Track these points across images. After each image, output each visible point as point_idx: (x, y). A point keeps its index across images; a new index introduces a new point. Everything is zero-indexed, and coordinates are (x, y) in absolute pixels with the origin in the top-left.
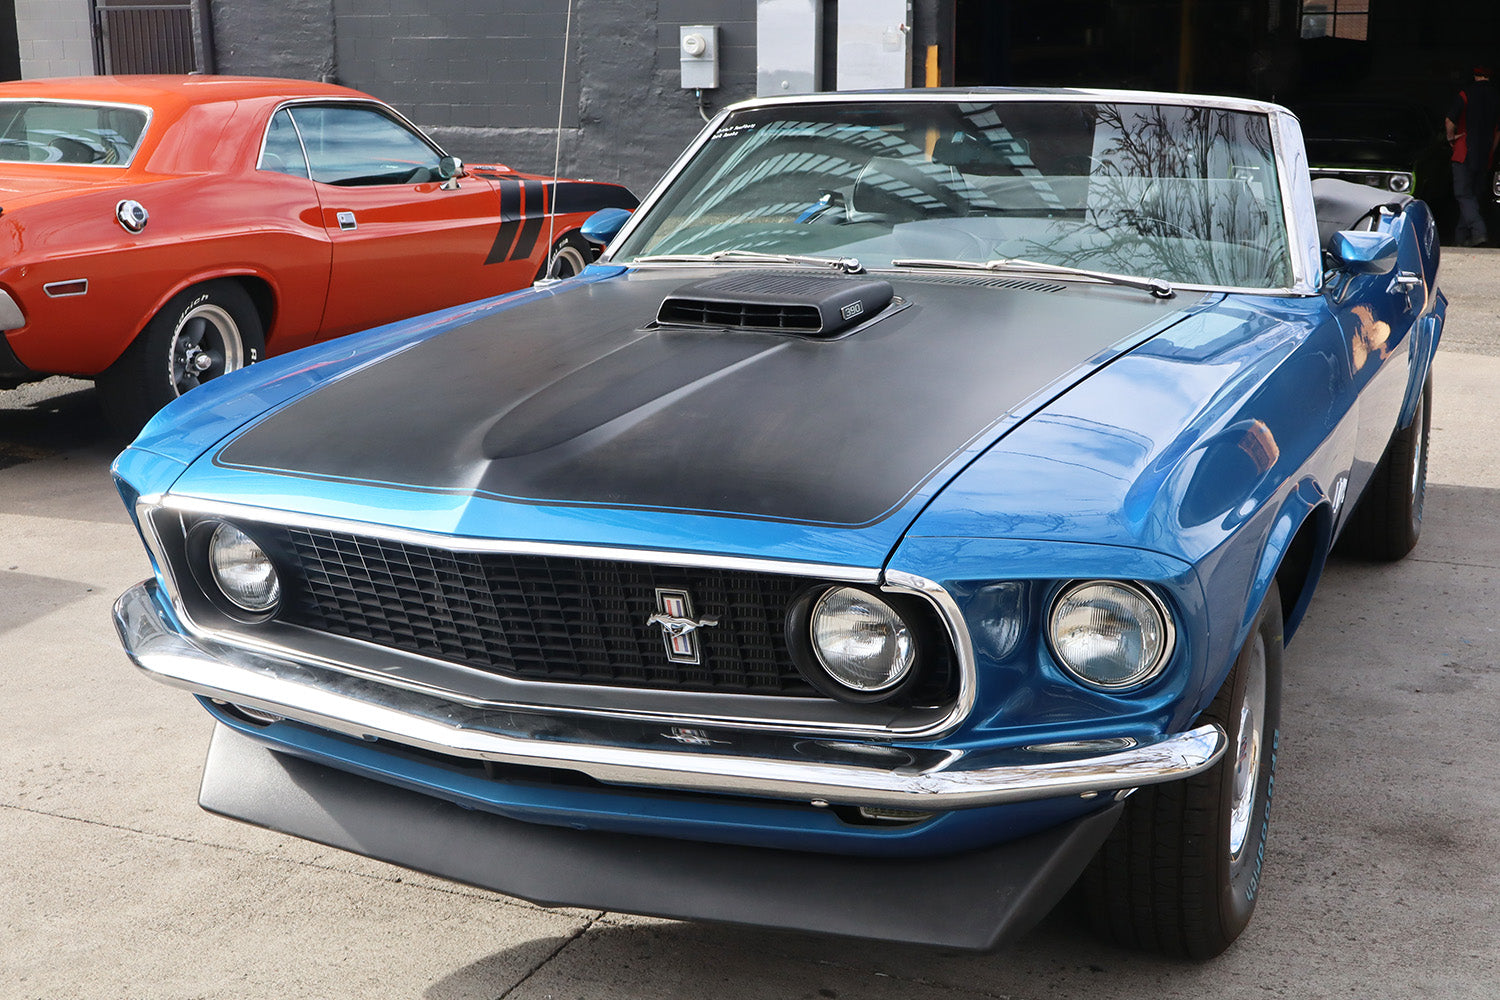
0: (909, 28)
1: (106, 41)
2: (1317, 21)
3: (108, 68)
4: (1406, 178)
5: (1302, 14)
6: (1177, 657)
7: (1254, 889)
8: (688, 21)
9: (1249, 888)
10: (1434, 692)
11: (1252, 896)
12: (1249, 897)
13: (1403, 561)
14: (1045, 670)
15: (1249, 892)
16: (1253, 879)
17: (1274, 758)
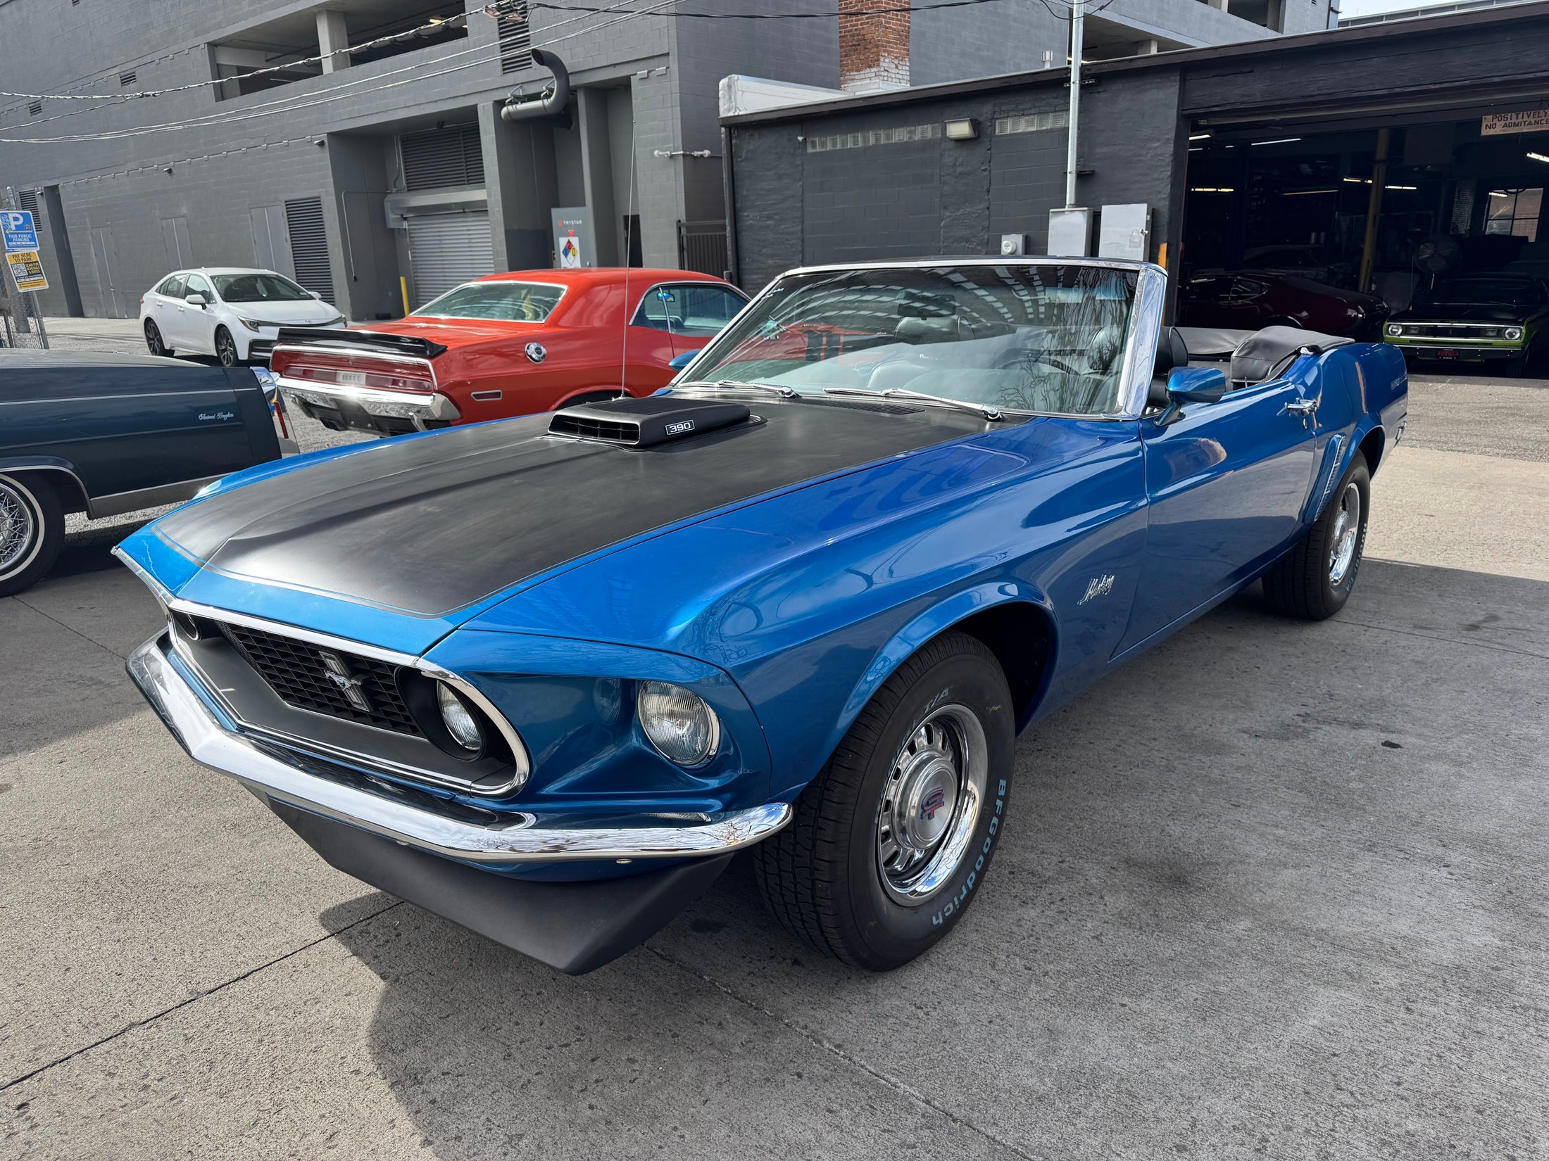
0: (1147, 232)
1: (685, 254)
2: (1499, 225)
3: (686, 266)
4: (1518, 331)
5: (1487, 220)
6: (723, 744)
7: (947, 914)
8: (1008, 232)
9: (940, 913)
10: (1271, 738)
11: (941, 921)
12: (935, 922)
13: (1326, 621)
14: (635, 741)
15: (937, 918)
16: (951, 905)
17: (999, 803)
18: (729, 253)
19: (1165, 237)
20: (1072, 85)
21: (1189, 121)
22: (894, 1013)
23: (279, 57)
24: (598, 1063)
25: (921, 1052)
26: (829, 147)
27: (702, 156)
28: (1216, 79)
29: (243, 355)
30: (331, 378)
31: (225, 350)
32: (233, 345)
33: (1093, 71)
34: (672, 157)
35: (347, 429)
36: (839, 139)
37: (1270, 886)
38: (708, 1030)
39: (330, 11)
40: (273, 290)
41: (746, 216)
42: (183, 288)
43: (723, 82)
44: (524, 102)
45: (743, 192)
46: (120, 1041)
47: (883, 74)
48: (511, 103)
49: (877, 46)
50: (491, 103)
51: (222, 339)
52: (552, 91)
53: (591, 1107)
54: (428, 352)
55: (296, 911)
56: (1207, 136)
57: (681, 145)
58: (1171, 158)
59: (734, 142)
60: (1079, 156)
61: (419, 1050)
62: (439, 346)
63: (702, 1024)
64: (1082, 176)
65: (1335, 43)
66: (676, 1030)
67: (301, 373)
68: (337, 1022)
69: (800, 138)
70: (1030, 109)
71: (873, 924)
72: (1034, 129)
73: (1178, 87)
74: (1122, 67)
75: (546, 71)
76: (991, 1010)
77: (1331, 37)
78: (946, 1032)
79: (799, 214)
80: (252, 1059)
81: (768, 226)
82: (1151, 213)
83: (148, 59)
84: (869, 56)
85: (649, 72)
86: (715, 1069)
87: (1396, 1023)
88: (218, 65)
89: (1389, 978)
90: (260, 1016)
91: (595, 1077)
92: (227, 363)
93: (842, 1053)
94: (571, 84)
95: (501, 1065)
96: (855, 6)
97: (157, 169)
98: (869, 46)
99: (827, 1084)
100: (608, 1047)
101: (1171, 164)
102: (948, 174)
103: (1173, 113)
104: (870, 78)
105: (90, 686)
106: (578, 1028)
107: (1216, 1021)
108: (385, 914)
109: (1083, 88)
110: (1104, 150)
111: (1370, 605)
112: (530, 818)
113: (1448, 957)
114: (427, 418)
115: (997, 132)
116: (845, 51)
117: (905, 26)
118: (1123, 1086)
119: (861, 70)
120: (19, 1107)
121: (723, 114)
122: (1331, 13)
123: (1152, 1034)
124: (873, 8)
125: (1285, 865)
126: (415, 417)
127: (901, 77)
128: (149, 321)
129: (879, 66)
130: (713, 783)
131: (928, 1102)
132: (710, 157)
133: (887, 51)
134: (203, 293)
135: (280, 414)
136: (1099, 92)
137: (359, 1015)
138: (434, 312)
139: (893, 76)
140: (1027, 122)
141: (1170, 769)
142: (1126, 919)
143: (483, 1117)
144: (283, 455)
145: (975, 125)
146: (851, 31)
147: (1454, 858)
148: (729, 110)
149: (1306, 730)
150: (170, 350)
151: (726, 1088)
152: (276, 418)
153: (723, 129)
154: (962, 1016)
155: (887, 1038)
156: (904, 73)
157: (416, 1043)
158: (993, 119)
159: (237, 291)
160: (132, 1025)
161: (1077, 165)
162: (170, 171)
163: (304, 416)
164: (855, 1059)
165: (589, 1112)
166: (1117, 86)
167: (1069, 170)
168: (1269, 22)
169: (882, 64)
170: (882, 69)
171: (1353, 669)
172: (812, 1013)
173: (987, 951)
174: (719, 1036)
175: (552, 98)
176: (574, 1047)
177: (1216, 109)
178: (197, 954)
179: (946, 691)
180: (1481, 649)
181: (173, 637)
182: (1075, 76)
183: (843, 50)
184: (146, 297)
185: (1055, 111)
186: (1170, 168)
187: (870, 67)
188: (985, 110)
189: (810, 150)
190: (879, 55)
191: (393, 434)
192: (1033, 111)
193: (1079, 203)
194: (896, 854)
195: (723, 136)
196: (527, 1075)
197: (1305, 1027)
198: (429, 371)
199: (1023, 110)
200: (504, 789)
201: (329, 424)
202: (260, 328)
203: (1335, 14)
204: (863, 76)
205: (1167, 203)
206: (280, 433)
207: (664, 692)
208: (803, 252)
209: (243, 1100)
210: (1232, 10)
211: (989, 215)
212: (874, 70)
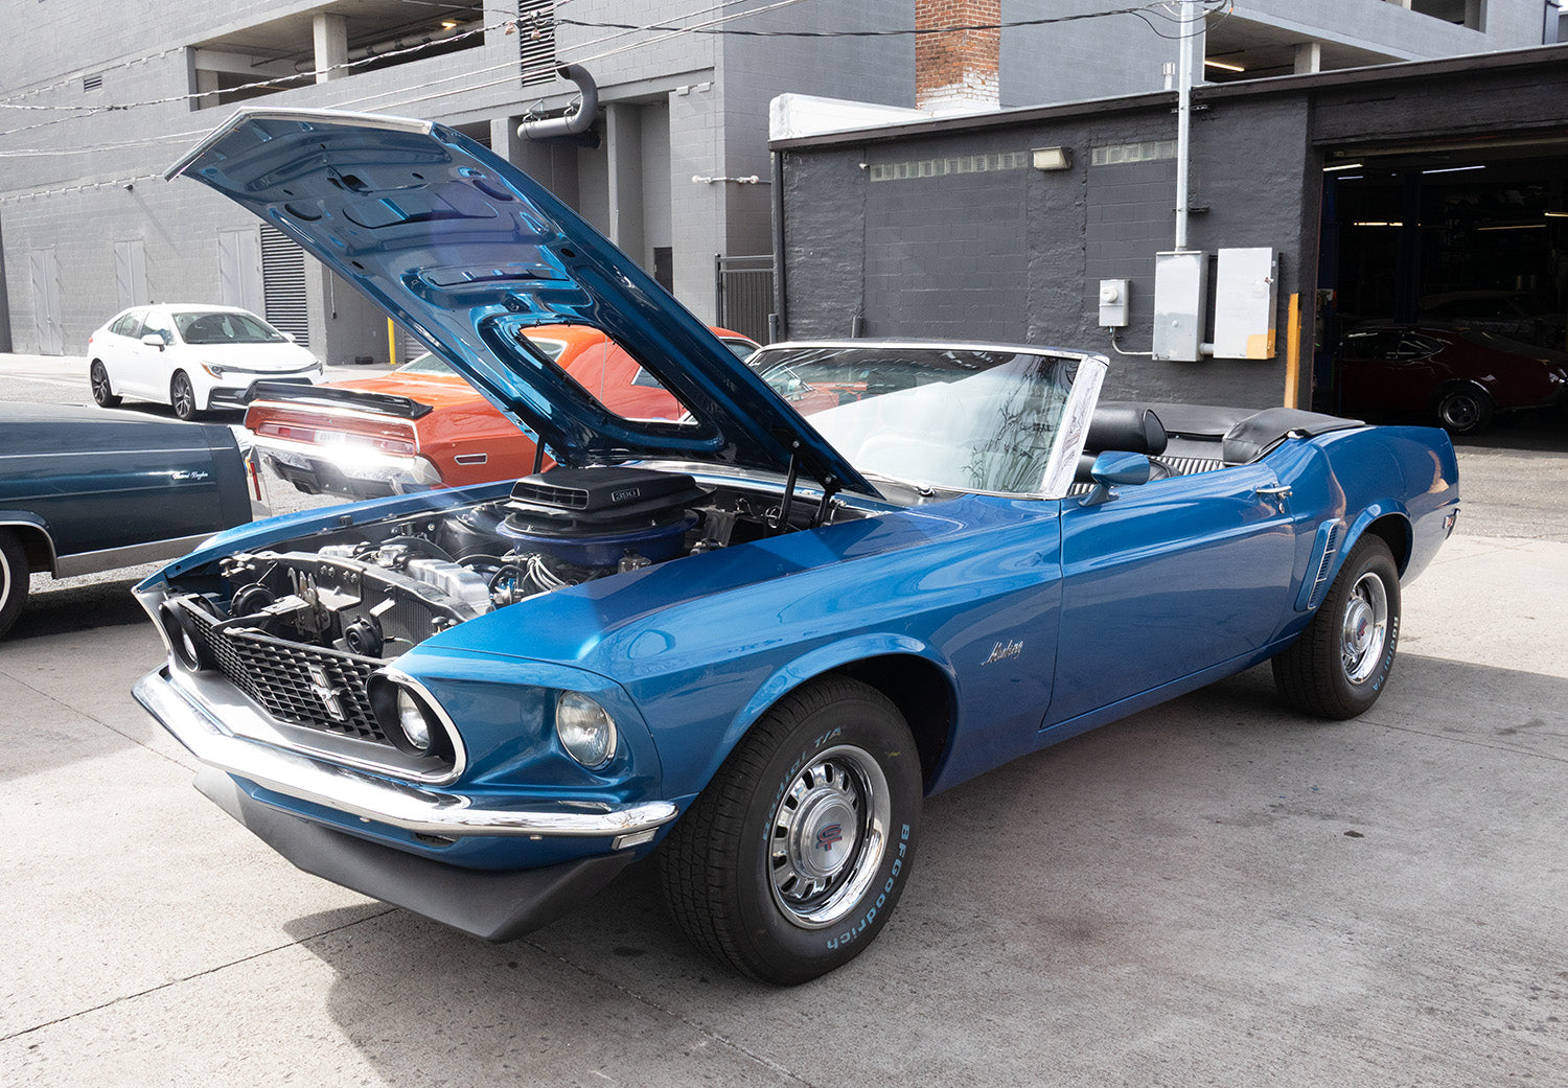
0: (1273, 281)
1: (724, 293)
3: (725, 307)
6: (620, 750)
7: (843, 942)
8: (1108, 277)
9: (836, 940)
10: (1231, 824)
11: (836, 946)
12: (830, 946)
13: (1349, 721)
14: (553, 748)
15: (833, 943)
16: (848, 935)
17: (903, 847)
18: (776, 293)
19: (1296, 286)
20: (1180, 111)
21: (1321, 151)
22: (781, 1017)
23: (266, 62)
24: (515, 1039)
25: (797, 1044)
26: (897, 176)
27: (748, 182)
28: (1351, 106)
29: (202, 405)
30: (308, 437)
31: (181, 398)
32: (191, 393)
33: (1205, 96)
34: (713, 183)
35: (321, 493)
36: (907, 166)
37: (1168, 942)
38: (614, 1022)
39: (329, 13)
40: (238, 330)
41: (797, 252)
42: (140, 326)
43: (775, 102)
44: (546, 119)
45: (793, 224)
46: (110, 1008)
47: (966, 90)
48: (530, 119)
49: (960, 60)
50: (506, 120)
51: (179, 386)
52: (577, 107)
53: (505, 1066)
54: (412, 414)
55: (259, 926)
56: (1359, 165)
57: (724, 171)
58: (1300, 196)
59: (785, 168)
60: (1190, 192)
61: (363, 1025)
62: (424, 407)
63: (609, 1017)
64: (1193, 214)
65: (1488, 68)
66: (586, 1020)
67: (277, 432)
68: (294, 1004)
69: (862, 166)
70: (1132, 136)
71: (762, 932)
72: (1137, 160)
73: (1305, 114)
74: (1239, 91)
75: (572, 85)
76: (869, 1019)
77: (1484, 61)
78: (823, 1032)
79: (860, 251)
80: (222, 1025)
81: (823, 264)
82: (1277, 256)
83: (118, 62)
84: (950, 71)
85: (690, 88)
86: (616, 1047)
87: (1232, 1043)
88: (197, 70)
89: (1245, 1011)
90: (229, 997)
91: (511, 1047)
92: (183, 413)
93: (728, 1042)
94: (600, 99)
95: (433, 1037)
96: (934, 15)
97: (116, 186)
98: (950, 60)
99: (709, 1061)
100: (526, 1030)
101: (1300, 202)
102: (1036, 209)
103: (1302, 144)
104: (951, 96)
105: (58, 740)
106: (501, 1016)
107: (1070, 1035)
108: (339, 931)
109: (1194, 115)
110: (1221, 184)
111: (1407, 707)
112: (466, 801)
113: (1307, 1000)
114: (407, 482)
115: (1095, 162)
116: (922, 65)
117: (994, 37)
118: (965, 1073)
119: (941, 86)
120: (31, 1048)
121: (774, 137)
122: (1549, 7)
123: (1007, 1040)
124: (955, 17)
125: (1191, 927)
126: (394, 482)
127: (988, 94)
128: (96, 362)
129: (961, 81)
130: (614, 781)
131: (793, 1075)
132: (758, 183)
133: (972, 65)
134: (161, 332)
135: (254, 475)
136: (1213, 119)
137: (314, 999)
138: (422, 368)
139: (979, 93)
140: (1130, 151)
141: (1116, 846)
142: (1019, 961)
143: (414, 1069)
144: (254, 517)
145: (1068, 154)
146: (929, 42)
147: (1362, 927)
148: (781, 133)
149: (1272, 819)
150: (117, 397)
151: (622, 1059)
152: (250, 479)
153: (773, 154)
154: (841, 1021)
155: (770, 1034)
156: (992, 89)
157: (362, 1020)
158: (1089, 148)
159: (202, 331)
160: (118, 999)
161: (1188, 202)
162: (130, 188)
163: (277, 478)
164: (737, 1045)
165: (504, 1069)
166: (1234, 113)
167: (1178, 208)
168: (1467, 19)
169: (964, 79)
170: (966, 85)
171: (1353, 767)
172: (709, 1014)
173: (881, 978)
174: (623, 1026)
175: (577, 116)
176: (496, 1028)
177: (1352, 140)
178: (173, 953)
179: (838, 730)
180: (1504, 752)
181: (174, 670)
182: (1184, 102)
183: (919, 63)
184: (96, 335)
185: (1162, 140)
186: (1299, 207)
187: (951, 82)
188: (1079, 137)
189: (874, 179)
190: (961, 70)
191: (368, 498)
192: (1136, 139)
193: (1191, 245)
194: (793, 880)
195: (773, 161)
196: (454, 1044)
197: (1146, 1043)
198: (413, 433)
199: (1124, 138)
200: (446, 777)
201: (301, 487)
202: (223, 374)
203: (1554, 9)
204: (943, 93)
205: (1297, 247)
206: (253, 496)
207: (576, 705)
208: (863, 293)
209: (215, 1050)
210: (1415, 7)
211: (1085, 256)
212: (955, 86)
